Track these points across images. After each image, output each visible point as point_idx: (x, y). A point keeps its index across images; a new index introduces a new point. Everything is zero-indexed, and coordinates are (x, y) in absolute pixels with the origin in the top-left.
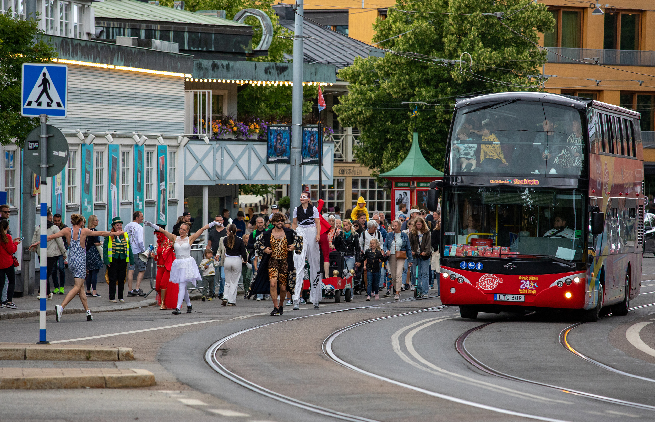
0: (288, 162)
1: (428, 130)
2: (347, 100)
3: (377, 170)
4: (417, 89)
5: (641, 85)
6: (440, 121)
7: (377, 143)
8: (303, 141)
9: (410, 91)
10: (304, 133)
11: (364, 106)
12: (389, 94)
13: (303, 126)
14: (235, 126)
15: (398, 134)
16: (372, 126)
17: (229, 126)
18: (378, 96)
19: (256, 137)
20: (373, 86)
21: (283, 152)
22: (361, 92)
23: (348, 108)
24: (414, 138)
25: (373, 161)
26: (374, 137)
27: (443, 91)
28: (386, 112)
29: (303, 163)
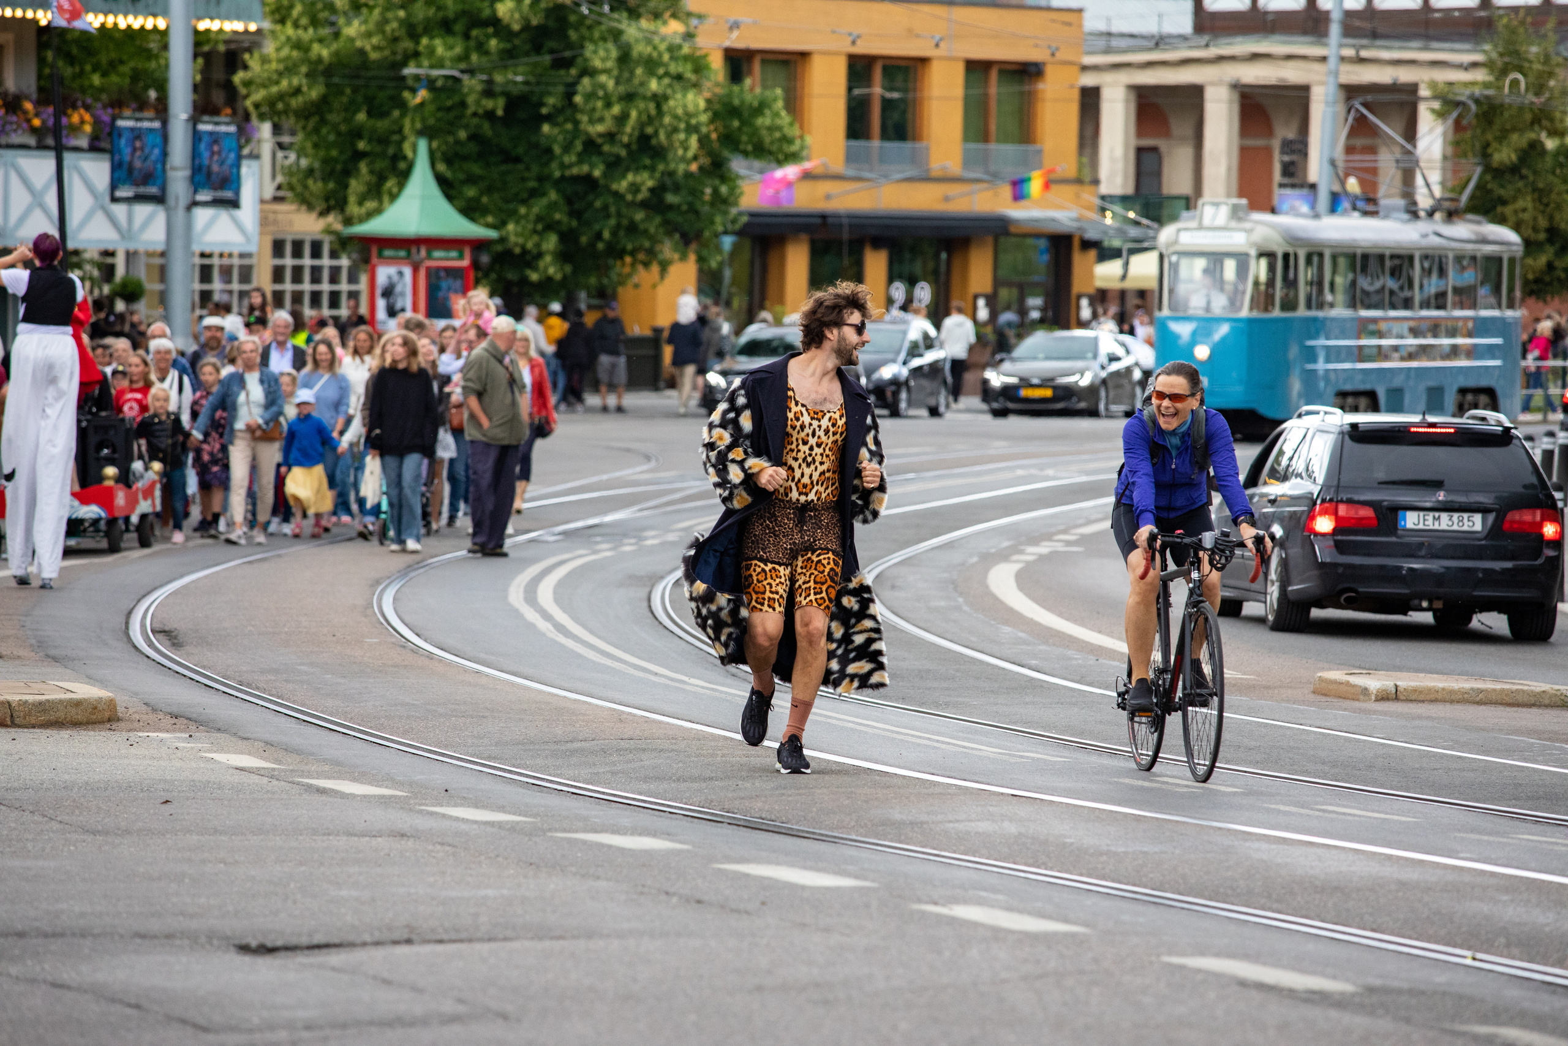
0: (159, 199)
1: (450, 133)
2: (265, 60)
3: (333, 220)
4: (425, 41)
5: (937, 45)
6: (475, 114)
7: (335, 161)
8: (195, 154)
9: (407, 44)
10: (196, 137)
11: (307, 75)
12: (362, 52)
13: (194, 120)
14: (37, 115)
15: (384, 141)
16: (323, 121)
17: (22, 116)
18: (337, 54)
19: (84, 142)
20: (325, 31)
21: (147, 178)
22: (298, 45)
23: (269, 79)
24: (421, 153)
25: (327, 199)
26: (329, 146)
27: (481, 48)
28: (355, 91)
29: (195, 204)
